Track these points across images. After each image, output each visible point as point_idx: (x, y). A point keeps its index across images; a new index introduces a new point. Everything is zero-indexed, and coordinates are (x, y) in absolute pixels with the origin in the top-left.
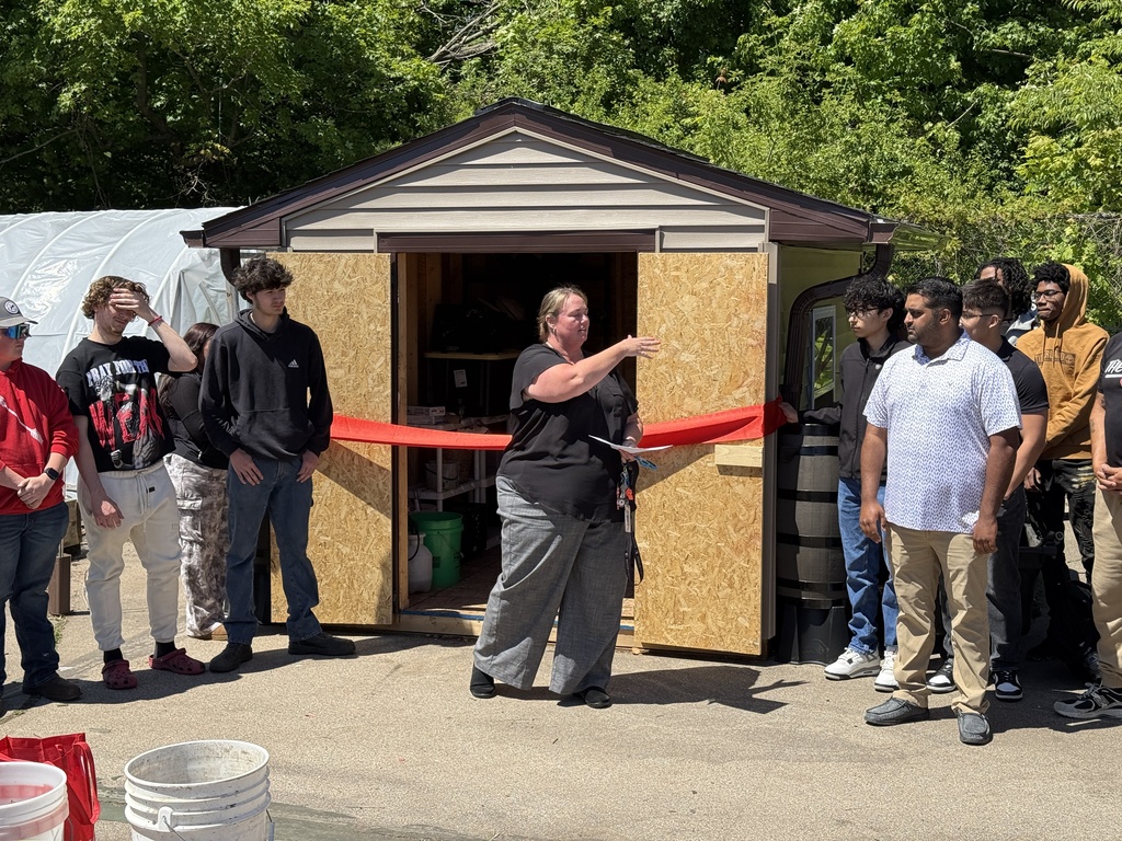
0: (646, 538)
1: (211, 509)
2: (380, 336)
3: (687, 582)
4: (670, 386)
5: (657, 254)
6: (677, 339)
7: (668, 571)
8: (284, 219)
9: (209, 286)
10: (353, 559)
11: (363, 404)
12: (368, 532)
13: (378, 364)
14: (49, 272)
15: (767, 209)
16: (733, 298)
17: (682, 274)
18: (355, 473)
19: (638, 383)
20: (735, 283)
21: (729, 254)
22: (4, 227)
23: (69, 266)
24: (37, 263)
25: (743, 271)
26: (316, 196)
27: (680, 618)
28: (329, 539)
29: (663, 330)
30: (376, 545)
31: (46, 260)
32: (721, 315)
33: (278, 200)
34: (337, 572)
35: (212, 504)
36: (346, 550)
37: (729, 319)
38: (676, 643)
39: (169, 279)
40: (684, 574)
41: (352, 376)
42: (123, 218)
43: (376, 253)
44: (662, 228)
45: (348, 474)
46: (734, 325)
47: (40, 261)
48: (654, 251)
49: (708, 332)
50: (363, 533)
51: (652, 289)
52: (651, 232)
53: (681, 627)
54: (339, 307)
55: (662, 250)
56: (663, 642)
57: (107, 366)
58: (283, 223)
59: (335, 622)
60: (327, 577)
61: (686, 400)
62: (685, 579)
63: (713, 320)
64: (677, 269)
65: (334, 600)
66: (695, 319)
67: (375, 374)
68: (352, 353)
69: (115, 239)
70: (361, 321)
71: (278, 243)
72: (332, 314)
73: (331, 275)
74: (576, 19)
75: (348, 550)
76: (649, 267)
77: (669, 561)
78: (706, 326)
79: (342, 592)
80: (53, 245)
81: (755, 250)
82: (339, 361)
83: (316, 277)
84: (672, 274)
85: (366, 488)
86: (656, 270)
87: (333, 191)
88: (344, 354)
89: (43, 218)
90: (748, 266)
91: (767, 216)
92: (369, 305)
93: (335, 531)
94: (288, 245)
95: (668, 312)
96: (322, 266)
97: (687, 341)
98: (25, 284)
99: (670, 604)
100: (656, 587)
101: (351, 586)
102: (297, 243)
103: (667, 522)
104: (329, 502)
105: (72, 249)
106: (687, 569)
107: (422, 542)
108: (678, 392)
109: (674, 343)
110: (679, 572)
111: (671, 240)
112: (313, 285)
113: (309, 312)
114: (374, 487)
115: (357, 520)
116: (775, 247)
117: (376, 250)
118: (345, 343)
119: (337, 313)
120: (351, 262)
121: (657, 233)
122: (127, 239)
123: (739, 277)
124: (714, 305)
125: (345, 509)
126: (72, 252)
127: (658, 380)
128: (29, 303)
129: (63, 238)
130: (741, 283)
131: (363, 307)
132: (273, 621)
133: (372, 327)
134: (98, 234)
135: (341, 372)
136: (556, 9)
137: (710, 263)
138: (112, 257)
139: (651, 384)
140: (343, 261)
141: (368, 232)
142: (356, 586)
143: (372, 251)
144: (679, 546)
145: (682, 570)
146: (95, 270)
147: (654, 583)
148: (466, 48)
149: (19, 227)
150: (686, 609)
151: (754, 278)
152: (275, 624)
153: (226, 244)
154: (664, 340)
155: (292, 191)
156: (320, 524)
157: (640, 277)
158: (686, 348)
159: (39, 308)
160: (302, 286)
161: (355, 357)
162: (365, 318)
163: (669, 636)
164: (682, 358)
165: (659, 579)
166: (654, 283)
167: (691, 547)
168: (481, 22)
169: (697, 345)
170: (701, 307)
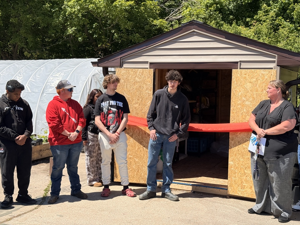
0: (232, 161)
1: (94, 146)
2: (149, 94)
3: (246, 176)
4: (242, 112)
5: (239, 70)
6: (244, 97)
7: (239, 172)
8: (122, 58)
9: (100, 81)
10: (139, 163)
11: (143, 115)
12: (144, 155)
13: (149, 103)
14: (56, 75)
15: (276, 55)
16: (264, 84)
17: (247, 76)
18: (140, 137)
19: (231, 111)
20: (265, 79)
21: (263, 70)
22: (45, 63)
23: (62, 74)
24: (53, 73)
25: (268, 75)
26: (131, 51)
27: (243, 187)
28: (132, 156)
29: (240, 94)
30: (146, 159)
31: (55, 72)
32: (259, 89)
33: (120, 52)
34: (134, 167)
35: (94, 145)
36: (137, 160)
37: (262, 91)
38: (241, 195)
39: (89, 78)
40: (245, 173)
41: (140, 106)
42: (77, 61)
43: (149, 69)
44: (240, 61)
45: (138, 137)
46: (264, 93)
47: (54, 73)
48: (238, 69)
49: (255, 95)
50: (142, 155)
51: (237, 81)
52: (237, 63)
53: (243, 190)
54: (137, 85)
55: (240, 68)
56: (237, 195)
57: (108, 102)
58: (121, 60)
59: (133, 182)
60: (131, 168)
61: (247, 117)
62: (245, 175)
63: (257, 91)
64: (245, 74)
65: (133, 176)
66: (251, 91)
67: (147, 106)
68: (141, 99)
69: (75, 66)
70: (144, 90)
71: (120, 65)
72: (135, 87)
73: (135, 75)
74: (205, 8)
75: (138, 160)
76: (236, 74)
77: (240, 169)
78: (255, 93)
79: (135, 173)
80: (58, 68)
81: (272, 68)
82: (137, 102)
83: (131, 76)
84: (244, 76)
85: (144, 141)
86: (238, 75)
87: (137, 50)
88: (138, 100)
89: (56, 61)
90: (270, 74)
91: (277, 57)
92: (146, 85)
93: (134, 154)
94: (122, 66)
95: (242, 88)
96: (132, 73)
97: (248, 98)
98: (49, 79)
99: (240, 182)
100: (235, 177)
101: (138, 171)
102: (125, 66)
103: (240, 156)
104: (132, 145)
105: (62, 69)
106: (246, 171)
107: (160, 158)
108: (244, 114)
109: (244, 98)
110: (243, 172)
111: (243, 65)
112: (129, 78)
113: (128, 87)
114: (146, 141)
115: (141, 151)
116: (279, 68)
117: (149, 68)
118: (139, 96)
119: (136, 87)
120: (141, 72)
121: (239, 63)
122: (78, 67)
123: (266, 77)
124: (257, 86)
125: (137, 148)
126: (63, 70)
127: (238, 110)
128: (50, 84)
129: (60, 66)
130: (267, 79)
131: (144, 85)
132: (114, 181)
133: (147, 91)
134: (70, 65)
135: (137, 105)
136: (200, 6)
137: (256, 72)
138: (73, 72)
139: (235, 111)
140: (139, 71)
141: (147, 62)
142: (140, 171)
143: (148, 68)
144: (243, 164)
145: (244, 172)
146: (69, 75)
147: (235, 175)
148: (174, 17)
149: (49, 63)
150: (245, 184)
151: (271, 78)
152: (115, 182)
153: (104, 66)
154: (240, 97)
155: (124, 50)
156: (129, 152)
157: (233, 77)
158: (247, 100)
159: (53, 86)
160: (126, 78)
161: (142, 101)
162: (145, 88)
163: (239, 193)
164: (246, 103)
165: (236, 174)
166: (237, 79)
167: (247, 164)
168: (178, 10)
169: (251, 99)
170: (253, 87)
